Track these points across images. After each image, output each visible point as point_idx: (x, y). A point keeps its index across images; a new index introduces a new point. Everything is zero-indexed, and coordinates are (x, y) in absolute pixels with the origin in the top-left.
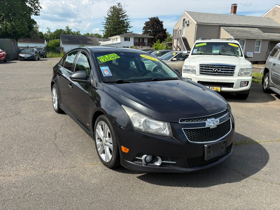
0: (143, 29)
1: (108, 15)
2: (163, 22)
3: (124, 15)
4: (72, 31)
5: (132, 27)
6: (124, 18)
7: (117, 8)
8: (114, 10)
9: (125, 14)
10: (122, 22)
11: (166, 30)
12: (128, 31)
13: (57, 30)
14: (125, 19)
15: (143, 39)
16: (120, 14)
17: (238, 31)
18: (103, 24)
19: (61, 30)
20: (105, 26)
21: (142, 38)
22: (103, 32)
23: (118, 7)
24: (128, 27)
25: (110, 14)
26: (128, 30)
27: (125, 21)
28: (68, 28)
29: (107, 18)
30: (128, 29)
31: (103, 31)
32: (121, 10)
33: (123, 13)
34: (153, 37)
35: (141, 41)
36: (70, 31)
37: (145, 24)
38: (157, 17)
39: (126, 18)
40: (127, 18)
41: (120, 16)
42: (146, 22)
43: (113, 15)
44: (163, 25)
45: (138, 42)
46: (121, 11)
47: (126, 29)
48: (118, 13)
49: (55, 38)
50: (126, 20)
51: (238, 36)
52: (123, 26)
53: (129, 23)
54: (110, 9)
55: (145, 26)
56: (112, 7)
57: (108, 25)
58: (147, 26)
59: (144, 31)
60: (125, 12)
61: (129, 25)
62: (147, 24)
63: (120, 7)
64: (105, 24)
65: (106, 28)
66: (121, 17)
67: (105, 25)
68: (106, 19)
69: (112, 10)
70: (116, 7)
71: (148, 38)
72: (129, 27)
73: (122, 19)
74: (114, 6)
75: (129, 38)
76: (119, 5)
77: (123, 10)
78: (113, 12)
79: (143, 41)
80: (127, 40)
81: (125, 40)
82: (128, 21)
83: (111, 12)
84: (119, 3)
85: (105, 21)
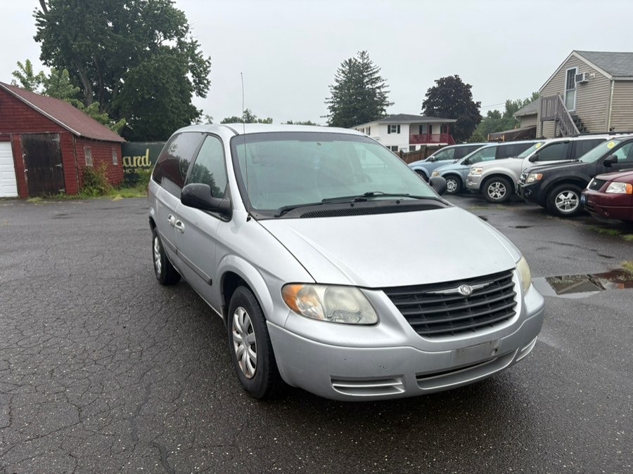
0: (423, 107)
1: (337, 81)
2: (471, 87)
3: (373, 77)
5: (392, 104)
6: (374, 82)
7: (359, 63)
8: (350, 67)
9: (376, 75)
11: (478, 104)
12: (383, 113)
14: (377, 85)
15: (430, 127)
16: (365, 76)
18: (327, 100)
20: (331, 105)
22: (327, 119)
23: (361, 61)
24: (384, 103)
25: (342, 77)
26: (385, 110)
27: (378, 91)
28: (248, 114)
29: (335, 88)
30: (385, 108)
31: (328, 116)
32: (366, 66)
33: (371, 72)
34: (455, 121)
35: (425, 130)
37: (427, 95)
38: (456, 76)
39: (379, 84)
40: (381, 84)
41: (366, 80)
42: (429, 90)
43: (349, 80)
44: (470, 94)
45: (417, 133)
46: (368, 68)
47: (379, 107)
48: (361, 72)
50: (379, 88)
52: (373, 100)
53: (386, 95)
54: (341, 68)
55: (427, 98)
56: (346, 62)
57: (338, 102)
58: (431, 98)
59: (424, 110)
60: (377, 72)
61: (387, 99)
62: (432, 93)
63: (365, 61)
64: (331, 100)
65: (333, 109)
66: (367, 82)
67: (332, 102)
68: (335, 91)
69: (347, 67)
70: (356, 60)
71: (443, 124)
72: (387, 105)
73: (370, 86)
74: (350, 60)
75: (399, 127)
76: (362, 56)
77: (371, 65)
78: (349, 73)
79: (431, 132)
80: (394, 131)
81: (389, 132)
82: (383, 90)
83: (343, 72)
84: (363, 52)
85: (330, 95)
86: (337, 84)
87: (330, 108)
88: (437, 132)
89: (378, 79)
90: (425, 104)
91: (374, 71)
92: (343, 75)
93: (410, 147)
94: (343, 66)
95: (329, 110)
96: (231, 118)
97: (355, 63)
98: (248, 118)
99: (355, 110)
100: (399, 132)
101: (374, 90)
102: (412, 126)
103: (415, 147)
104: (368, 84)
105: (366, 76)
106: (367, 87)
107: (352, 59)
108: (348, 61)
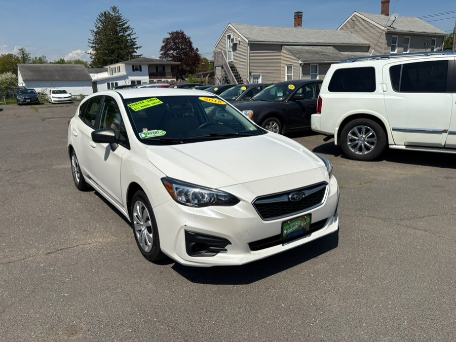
0: (161, 50)
1: (96, 27)
2: (190, 38)
3: (124, 27)
4: (30, 56)
5: (141, 47)
6: (126, 31)
7: (112, 15)
8: (106, 17)
9: (126, 26)
10: (122, 38)
11: (197, 50)
12: (135, 54)
13: (3, 55)
14: (127, 33)
15: (163, 66)
17: (307, 52)
18: (90, 41)
19: (10, 56)
21: (161, 65)
22: (91, 56)
23: (114, 14)
24: (135, 47)
25: (100, 25)
26: (136, 52)
27: (129, 38)
28: (23, 52)
29: (95, 32)
30: (135, 50)
32: (119, 18)
33: (122, 23)
34: (179, 63)
35: (160, 69)
36: (26, 56)
37: (164, 42)
38: (181, 31)
39: (129, 32)
40: (131, 31)
41: (118, 29)
42: (165, 39)
43: (105, 28)
44: (191, 43)
45: (155, 72)
46: (119, 20)
47: (131, 50)
50: (129, 35)
51: (307, 60)
52: (126, 45)
53: (135, 41)
54: (98, 17)
55: (163, 44)
56: (102, 14)
57: (98, 44)
58: (166, 45)
60: (126, 23)
61: (136, 43)
62: (167, 41)
63: (117, 15)
64: (93, 41)
65: (96, 49)
66: (120, 30)
67: (93, 43)
68: (94, 34)
69: (103, 18)
70: (110, 13)
71: (172, 65)
72: (137, 48)
73: (122, 34)
74: (105, 13)
75: (140, 66)
76: (114, 10)
77: (122, 18)
78: (105, 22)
79: (164, 70)
80: (137, 70)
81: (133, 70)
82: (132, 37)
83: (101, 21)
84: (115, 7)
85: (93, 38)
86: (96, 30)
87: (92, 47)
88: (168, 70)
89: (128, 28)
90: (163, 47)
91: (126, 21)
92: (100, 23)
93: (150, 81)
94: (100, 17)
96: (7, 54)
97: (109, 15)
98: (23, 55)
99: (113, 51)
100: (141, 70)
101: (126, 36)
102: (150, 66)
103: (153, 81)
104: (120, 33)
106: (120, 34)
107: (107, 12)
108: (103, 13)
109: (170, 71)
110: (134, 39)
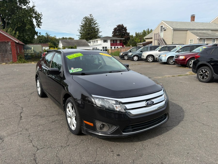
1: (82, 24)
3: (94, 23)
5: (101, 32)
6: (95, 25)
8: (86, 19)
9: (95, 22)
10: (93, 28)
11: (129, 33)
12: (99, 35)
14: (96, 26)
15: (116, 40)
20: (80, 32)
22: (79, 36)
24: (99, 32)
25: (84, 23)
26: (99, 34)
27: (96, 28)
29: (81, 26)
30: (99, 33)
31: (79, 35)
32: (92, 19)
34: (124, 39)
35: (115, 42)
36: (49, 36)
37: (114, 30)
38: (122, 25)
39: (96, 25)
42: (114, 28)
43: (86, 24)
44: (127, 30)
45: (113, 43)
46: (92, 20)
47: (97, 33)
48: (90, 21)
49: (38, 42)
50: (96, 27)
52: (95, 31)
53: (99, 29)
54: (83, 19)
57: (82, 31)
59: (113, 34)
60: (95, 21)
61: (99, 30)
62: (115, 29)
63: (92, 17)
64: (80, 30)
65: (81, 33)
68: (81, 27)
69: (85, 19)
71: (120, 40)
72: (100, 32)
73: (93, 26)
74: (86, 17)
76: (90, 16)
77: (94, 19)
78: (86, 21)
79: (117, 42)
80: (105, 42)
82: (98, 27)
83: (84, 21)
84: (91, 14)
85: (80, 28)
86: (82, 25)
87: (79, 32)
88: (118, 42)
89: (96, 23)
90: (113, 32)
91: (95, 20)
92: (84, 22)
93: (111, 47)
94: (84, 19)
95: (79, 33)
97: (88, 18)
99: (89, 34)
100: (107, 42)
101: (95, 27)
102: (111, 40)
105: (92, 23)
106: (92, 26)
107: (87, 17)
108: (85, 17)
109: (119, 43)
110: (99, 28)
